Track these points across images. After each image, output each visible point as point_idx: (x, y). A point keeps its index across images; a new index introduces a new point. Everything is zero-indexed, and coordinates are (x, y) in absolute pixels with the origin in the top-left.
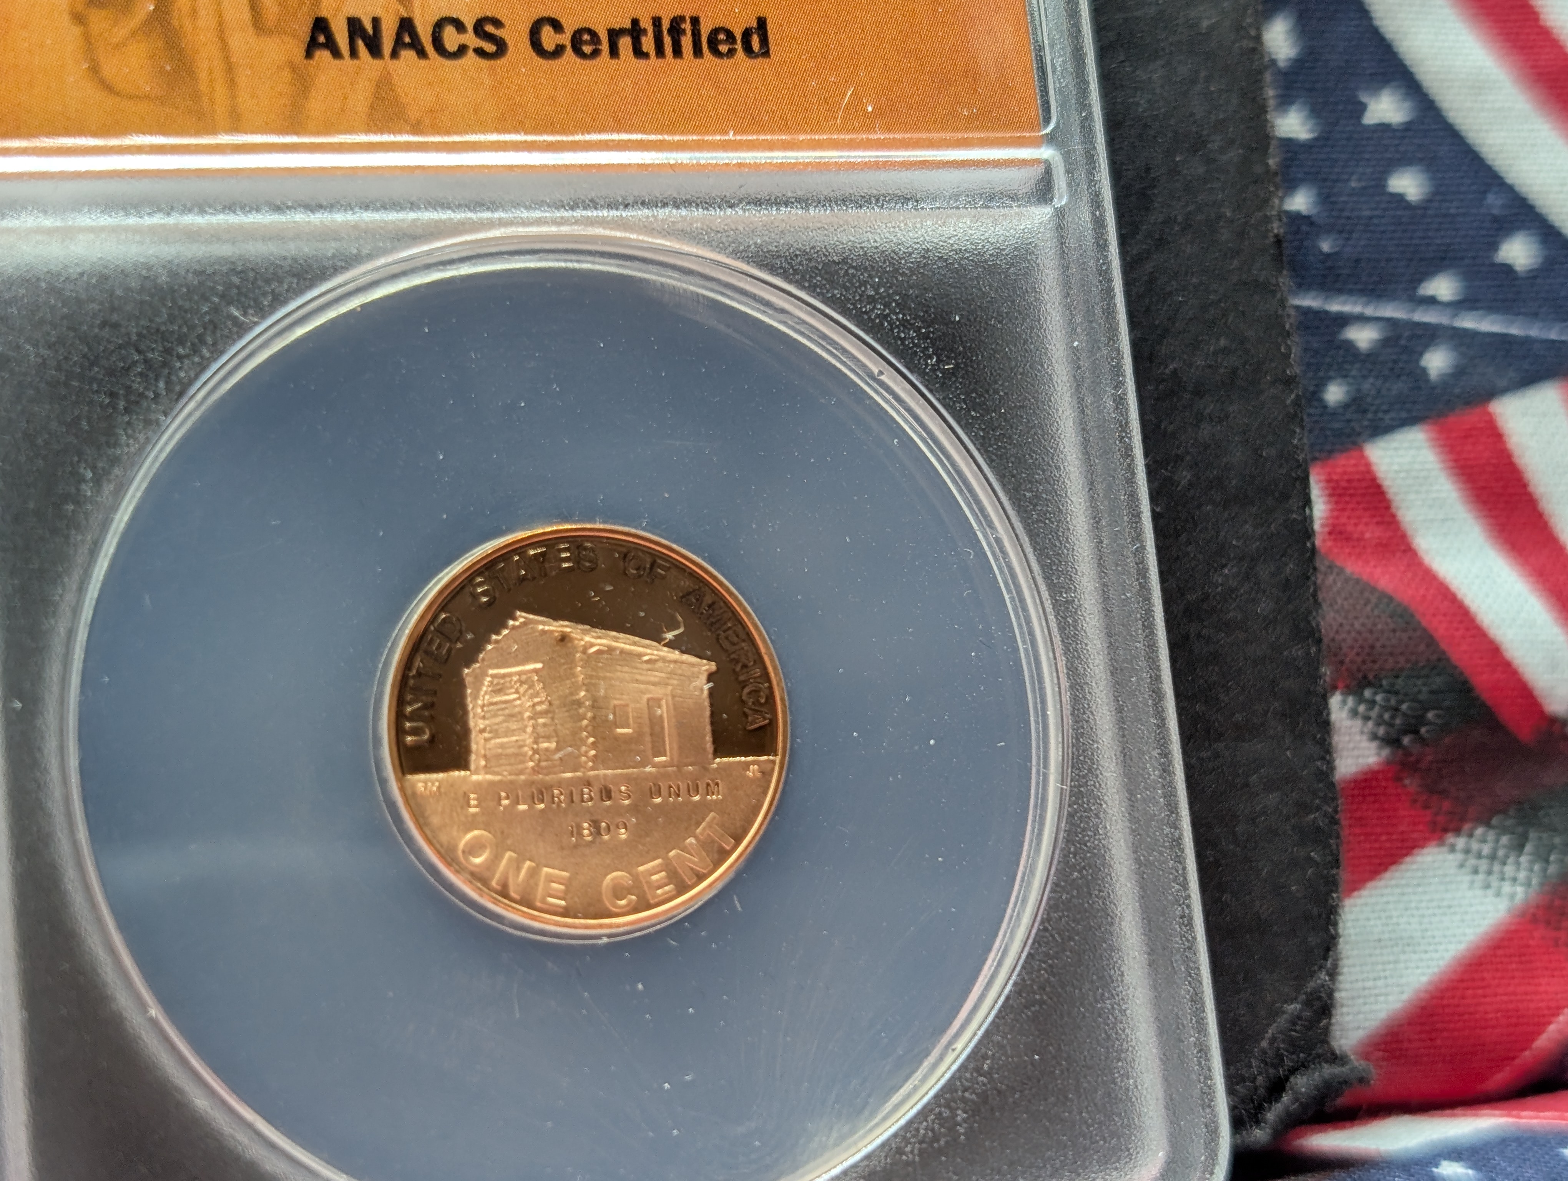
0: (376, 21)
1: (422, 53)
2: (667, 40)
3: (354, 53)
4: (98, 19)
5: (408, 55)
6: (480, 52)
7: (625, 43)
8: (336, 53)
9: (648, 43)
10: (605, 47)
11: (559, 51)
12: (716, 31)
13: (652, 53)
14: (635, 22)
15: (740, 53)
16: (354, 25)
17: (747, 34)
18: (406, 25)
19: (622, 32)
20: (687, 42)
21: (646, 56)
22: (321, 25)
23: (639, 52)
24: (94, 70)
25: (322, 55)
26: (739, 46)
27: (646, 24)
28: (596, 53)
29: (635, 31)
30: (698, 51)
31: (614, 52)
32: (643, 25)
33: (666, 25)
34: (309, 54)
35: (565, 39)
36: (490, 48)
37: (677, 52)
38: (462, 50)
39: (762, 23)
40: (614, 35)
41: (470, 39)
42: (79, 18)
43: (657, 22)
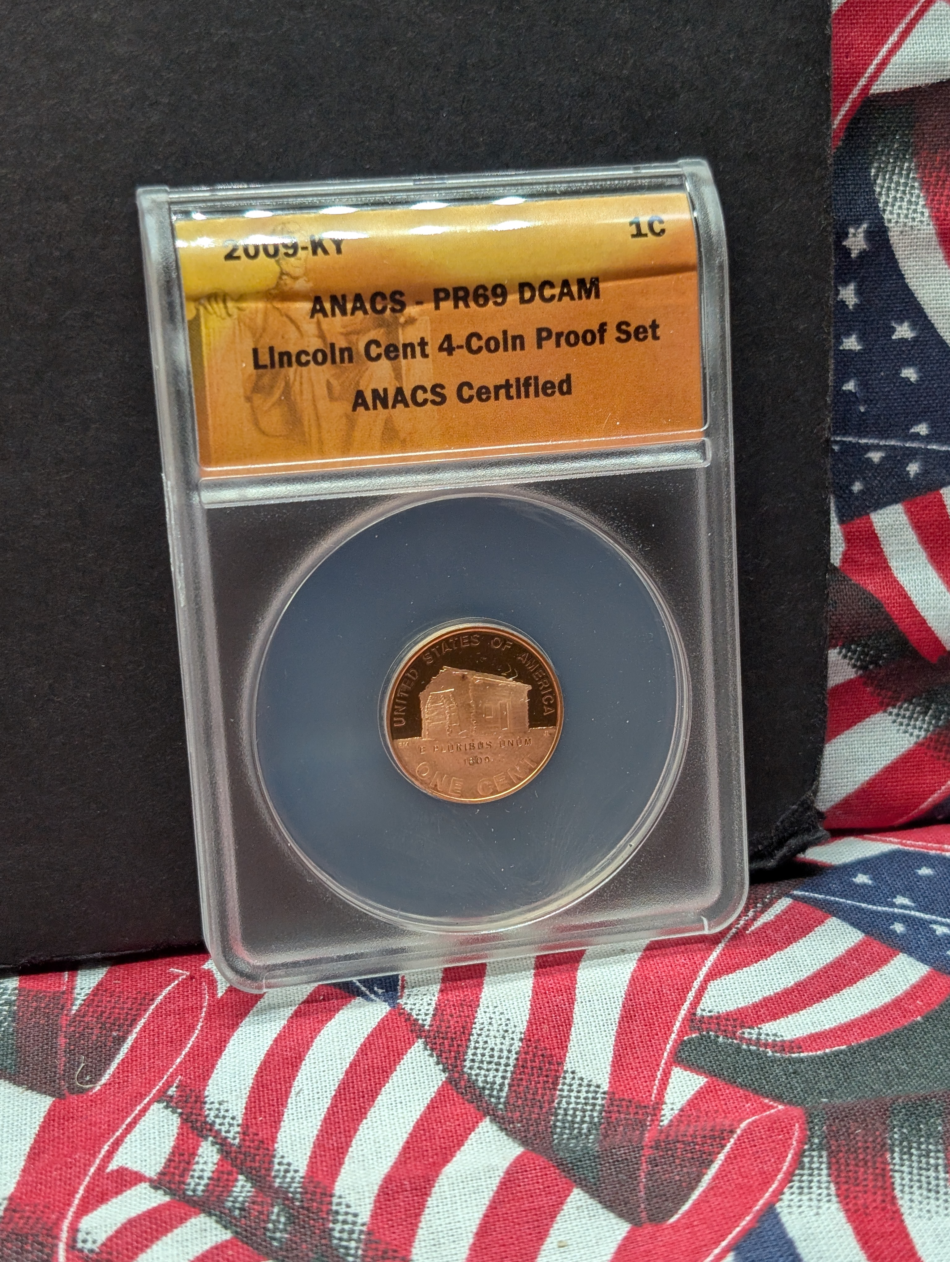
0: (385, 390)
1: (407, 405)
2: (522, 389)
3: (375, 407)
4: (258, 399)
5: (400, 406)
6: (434, 402)
7: (502, 392)
8: (367, 408)
9: (513, 391)
10: (492, 395)
11: (470, 399)
12: (546, 383)
13: (515, 397)
14: (507, 381)
15: (557, 393)
16: (375, 392)
17: (561, 383)
18: (399, 391)
19: (501, 387)
20: (532, 389)
21: (512, 398)
22: (360, 394)
23: (509, 397)
24: (256, 423)
25: (361, 409)
26: (557, 390)
27: (513, 382)
28: (488, 398)
29: (507, 385)
30: (537, 395)
31: (497, 398)
32: (511, 382)
33: (522, 381)
34: (354, 409)
35: (474, 392)
36: (438, 399)
37: (527, 395)
38: (425, 401)
39: (569, 376)
40: (497, 388)
41: (429, 396)
42: (249, 399)
43: (518, 380)
